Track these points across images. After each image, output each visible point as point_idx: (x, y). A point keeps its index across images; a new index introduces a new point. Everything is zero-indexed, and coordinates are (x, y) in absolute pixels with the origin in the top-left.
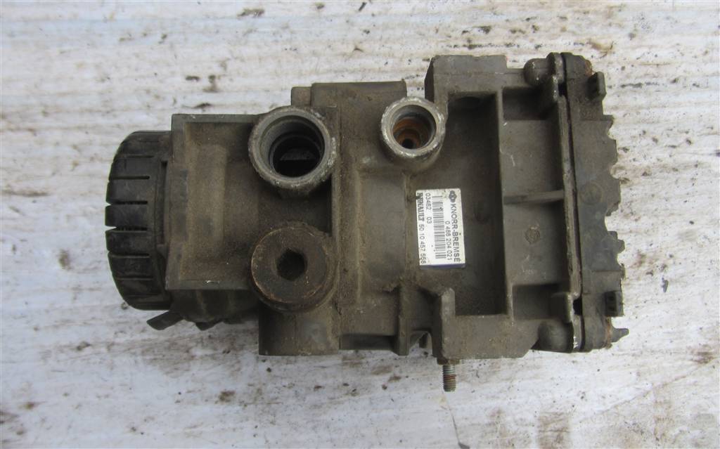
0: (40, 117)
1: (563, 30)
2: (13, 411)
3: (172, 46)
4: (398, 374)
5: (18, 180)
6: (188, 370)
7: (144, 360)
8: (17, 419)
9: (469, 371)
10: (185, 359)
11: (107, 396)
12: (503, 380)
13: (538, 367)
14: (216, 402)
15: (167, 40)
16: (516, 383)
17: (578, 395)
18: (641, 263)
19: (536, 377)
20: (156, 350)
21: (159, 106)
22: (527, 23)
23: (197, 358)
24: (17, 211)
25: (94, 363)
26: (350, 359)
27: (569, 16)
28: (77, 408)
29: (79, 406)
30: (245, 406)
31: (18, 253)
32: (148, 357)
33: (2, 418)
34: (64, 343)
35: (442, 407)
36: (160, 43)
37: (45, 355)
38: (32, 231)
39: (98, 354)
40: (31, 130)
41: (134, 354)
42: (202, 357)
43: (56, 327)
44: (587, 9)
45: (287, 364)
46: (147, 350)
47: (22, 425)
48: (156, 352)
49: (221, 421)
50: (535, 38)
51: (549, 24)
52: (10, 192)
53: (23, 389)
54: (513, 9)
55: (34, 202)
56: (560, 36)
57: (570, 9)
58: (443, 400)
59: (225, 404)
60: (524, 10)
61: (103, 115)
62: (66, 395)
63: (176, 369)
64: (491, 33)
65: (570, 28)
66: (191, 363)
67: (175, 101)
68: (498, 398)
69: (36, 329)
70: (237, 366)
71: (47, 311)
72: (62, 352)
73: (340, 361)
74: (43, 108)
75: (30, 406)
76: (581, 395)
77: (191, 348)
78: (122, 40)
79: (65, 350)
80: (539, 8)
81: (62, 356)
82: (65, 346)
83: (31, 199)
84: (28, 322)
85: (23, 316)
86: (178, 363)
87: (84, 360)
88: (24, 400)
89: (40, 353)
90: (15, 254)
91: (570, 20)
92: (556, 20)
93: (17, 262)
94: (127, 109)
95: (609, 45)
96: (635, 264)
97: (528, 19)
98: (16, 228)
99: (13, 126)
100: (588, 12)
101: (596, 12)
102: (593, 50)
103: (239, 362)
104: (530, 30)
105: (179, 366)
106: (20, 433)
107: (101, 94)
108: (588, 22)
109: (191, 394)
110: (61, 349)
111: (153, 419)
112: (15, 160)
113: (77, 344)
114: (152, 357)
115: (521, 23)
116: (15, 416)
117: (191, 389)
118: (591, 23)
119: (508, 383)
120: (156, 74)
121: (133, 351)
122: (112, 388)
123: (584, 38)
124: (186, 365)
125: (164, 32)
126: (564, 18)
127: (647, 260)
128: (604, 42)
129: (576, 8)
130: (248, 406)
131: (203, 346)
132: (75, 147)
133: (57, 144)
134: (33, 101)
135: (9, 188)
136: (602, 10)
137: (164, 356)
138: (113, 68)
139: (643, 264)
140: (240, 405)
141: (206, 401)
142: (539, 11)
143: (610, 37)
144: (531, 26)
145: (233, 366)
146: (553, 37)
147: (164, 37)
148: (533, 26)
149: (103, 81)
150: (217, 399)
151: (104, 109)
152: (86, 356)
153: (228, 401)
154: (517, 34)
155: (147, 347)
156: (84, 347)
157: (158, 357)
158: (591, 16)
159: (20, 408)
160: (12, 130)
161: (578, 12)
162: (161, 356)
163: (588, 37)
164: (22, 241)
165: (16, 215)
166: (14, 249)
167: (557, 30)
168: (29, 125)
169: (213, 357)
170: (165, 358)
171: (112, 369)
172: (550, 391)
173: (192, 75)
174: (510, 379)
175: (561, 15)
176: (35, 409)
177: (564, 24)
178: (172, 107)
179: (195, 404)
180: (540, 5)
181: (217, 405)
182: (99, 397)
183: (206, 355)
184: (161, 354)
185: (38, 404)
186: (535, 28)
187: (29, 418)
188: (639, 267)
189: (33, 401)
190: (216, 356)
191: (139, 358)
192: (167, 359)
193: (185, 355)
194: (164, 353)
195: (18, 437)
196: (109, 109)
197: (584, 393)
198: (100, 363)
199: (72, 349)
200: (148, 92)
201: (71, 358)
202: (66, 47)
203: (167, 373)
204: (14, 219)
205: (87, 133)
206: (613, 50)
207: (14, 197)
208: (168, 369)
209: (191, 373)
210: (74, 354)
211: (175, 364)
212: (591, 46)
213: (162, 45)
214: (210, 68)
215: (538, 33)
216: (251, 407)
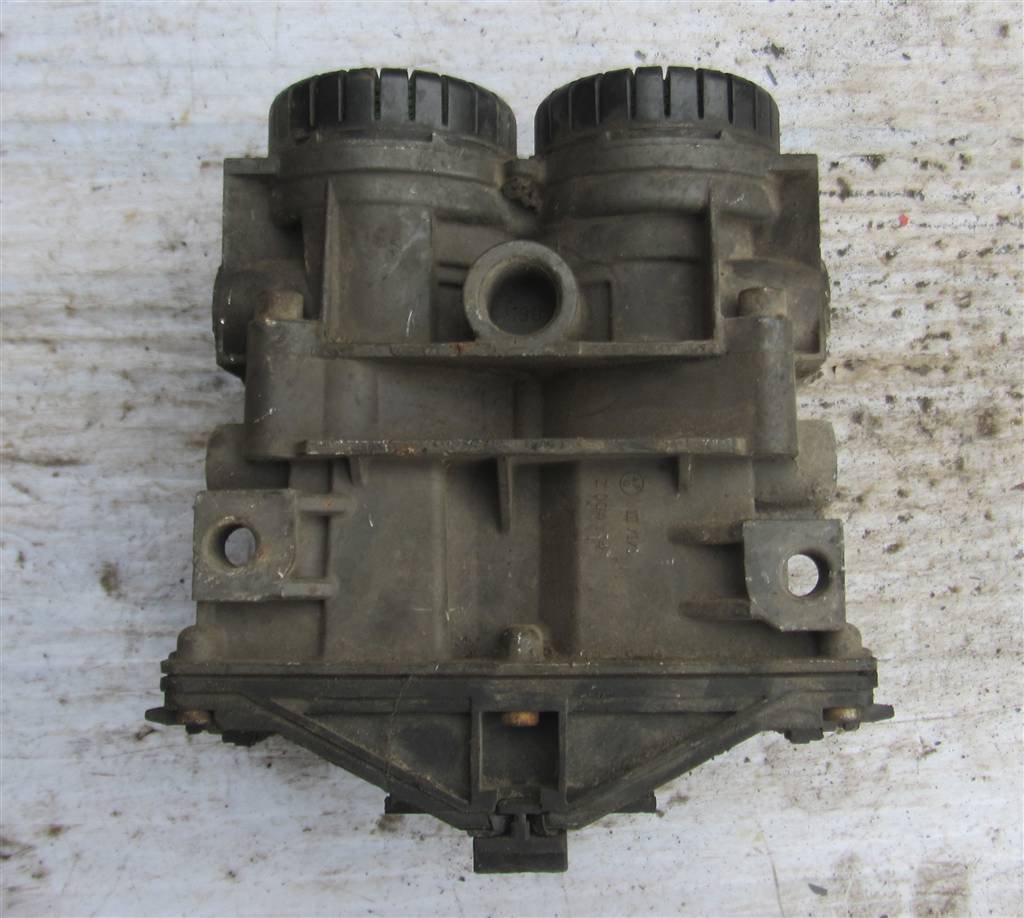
0: (62, 316)
2: (24, 840)
4: (684, 793)
5: (26, 436)
6: (324, 778)
7: (251, 758)
8: (31, 853)
9: (807, 790)
11: (187, 818)
12: (862, 806)
13: (923, 786)
14: (372, 832)
16: (883, 812)
17: (988, 834)
19: (919, 801)
22: (950, 149)
24: (26, 491)
25: (165, 763)
28: (134, 836)
29: (138, 834)
30: (422, 838)
31: (29, 565)
33: (7, 850)
34: (111, 727)
35: (756, 849)
37: (80, 746)
38: (55, 528)
39: (170, 747)
40: (45, 341)
43: (99, 699)
47: (41, 862)
48: (271, 747)
49: (381, 864)
50: (964, 181)
53: (42, 803)
54: (927, 121)
55: (56, 475)
56: (1008, 177)
58: (757, 839)
59: (388, 835)
60: (947, 123)
61: (175, 316)
62: (115, 814)
63: (306, 775)
64: (883, 168)
68: (852, 836)
69: (63, 701)
71: (82, 671)
72: (109, 741)
74: (65, 301)
75: (55, 831)
76: (992, 834)
79: (115, 738)
80: (975, 119)
81: (110, 750)
82: (115, 732)
83: (52, 470)
84: (48, 689)
85: (40, 679)
86: (309, 765)
87: (147, 756)
88: (44, 821)
89: (71, 742)
90: (22, 567)
92: (1003, 143)
93: (28, 583)
97: (952, 142)
98: (25, 523)
99: (12, 333)
104: (956, 164)
105: (310, 770)
106: (39, 876)
107: (171, 274)
109: (330, 817)
110: (107, 737)
111: (264, 858)
112: (19, 398)
113: (136, 730)
115: (939, 149)
116: (30, 847)
117: (329, 809)
119: (871, 811)
122: (195, 805)
130: (427, 840)
132: (125, 375)
133: (94, 369)
134: (50, 286)
135: (10, 450)
137: (284, 753)
138: (191, 223)
140: (413, 838)
141: (356, 829)
142: (974, 126)
144: (957, 155)
146: (996, 179)
148: (962, 157)
149: (173, 248)
150: (374, 826)
151: (177, 305)
152: (150, 749)
153: (392, 830)
154: (931, 170)
156: (147, 734)
157: (273, 754)
159: (37, 834)
160: (12, 341)
162: (280, 753)
164: (35, 544)
165: (24, 498)
166: (21, 559)
168: (43, 331)
170: (287, 755)
171: (195, 772)
172: (940, 827)
174: (875, 805)
175: (1014, 134)
176: (61, 837)
179: (336, 833)
180: (976, 115)
181: (374, 837)
182: (173, 819)
185: (69, 828)
186: (964, 160)
189: (58, 823)
192: (291, 758)
195: (34, 883)
196: (186, 305)
197: (997, 830)
198: (175, 761)
199: (127, 738)
201: (125, 752)
203: (290, 781)
204: (20, 506)
205: (147, 349)
207: (20, 467)
208: (292, 776)
209: (331, 782)
210: (131, 746)
215: (970, 171)
216: (431, 841)
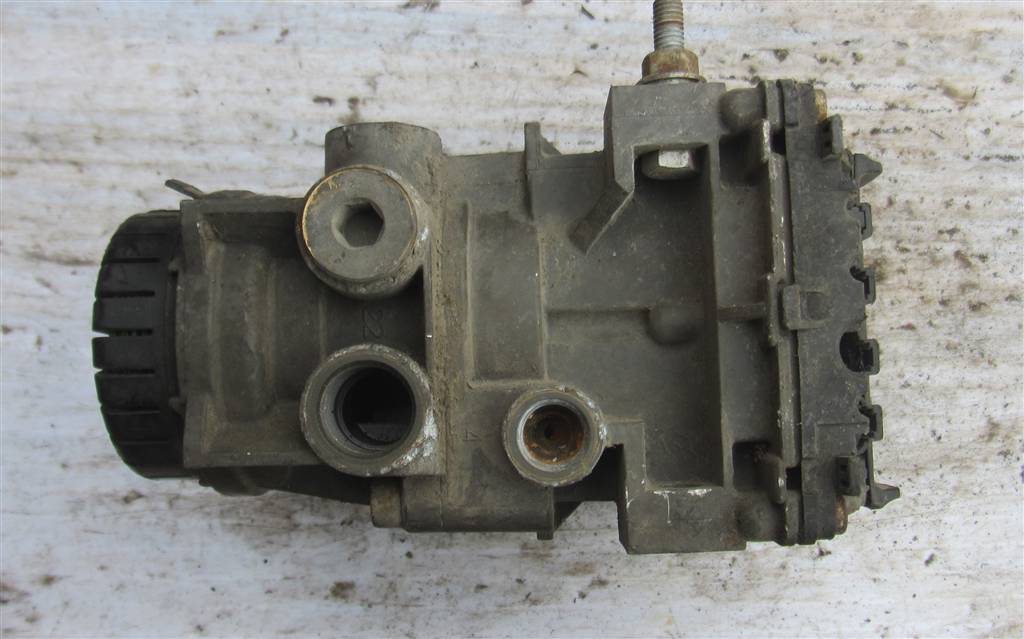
1: (901, 63)
3: (295, 50)
10: (284, 528)
15: (289, 38)
18: (991, 436)
20: (241, 511)
21: (271, 141)
23: (301, 527)
26: (532, 549)
27: (911, 41)
32: (228, 521)
36: (278, 42)
41: (209, 514)
42: (309, 528)
44: (941, 32)
45: (437, 548)
46: (229, 511)
51: (879, 52)
52: (37, 256)
57: (915, 31)
65: (912, 60)
66: (293, 535)
67: (295, 134)
70: (362, 545)
73: (518, 551)
77: (295, 512)
78: (221, 33)
91: (912, 49)
94: (222, 141)
95: (970, 92)
96: (982, 437)
100: (941, 38)
101: (954, 38)
102: (945, 98)
103: (365, 539)
108: (941, 54)
114: (235, 521)
118: (946, 55)
120: (268, 90)
121: (207, 509)
123: (932, 78)
124: (284, 537)
125: (285, 26)
126: (903, 45)
127: (1002, 432)
128: (961, 87)
129: (924, 30)
131: (312, 510)
136: (964, 36)
139: (994, 438)
143: (973, 80)
145: (355, 544)
147: (285, 33)
155: (227, 506)
158: (945, 44)
161: (926, 36)
163: (939, 76)
167: (891, 63)
169: (326, 529)
173: (324, 94)
177: (903, 53)
178: (290, 143)
183: (316, 525)
184: (248, 518)
187: (44, 599)
188: (989, 440)
190: (331, 528)
191: (216, 522)
193: (285, 522)
194: (253, 516)
200: (255, 116)
202: (135, 40)
206: (976, 100)
211: (268, 534)
212: (942, 91)
213: (280, 46)
214: (351, 86)
